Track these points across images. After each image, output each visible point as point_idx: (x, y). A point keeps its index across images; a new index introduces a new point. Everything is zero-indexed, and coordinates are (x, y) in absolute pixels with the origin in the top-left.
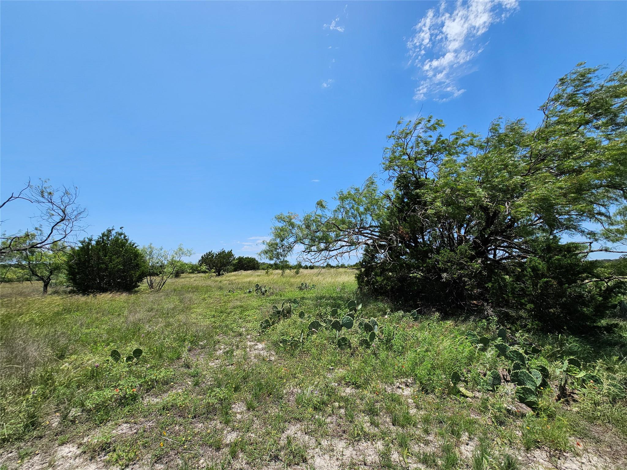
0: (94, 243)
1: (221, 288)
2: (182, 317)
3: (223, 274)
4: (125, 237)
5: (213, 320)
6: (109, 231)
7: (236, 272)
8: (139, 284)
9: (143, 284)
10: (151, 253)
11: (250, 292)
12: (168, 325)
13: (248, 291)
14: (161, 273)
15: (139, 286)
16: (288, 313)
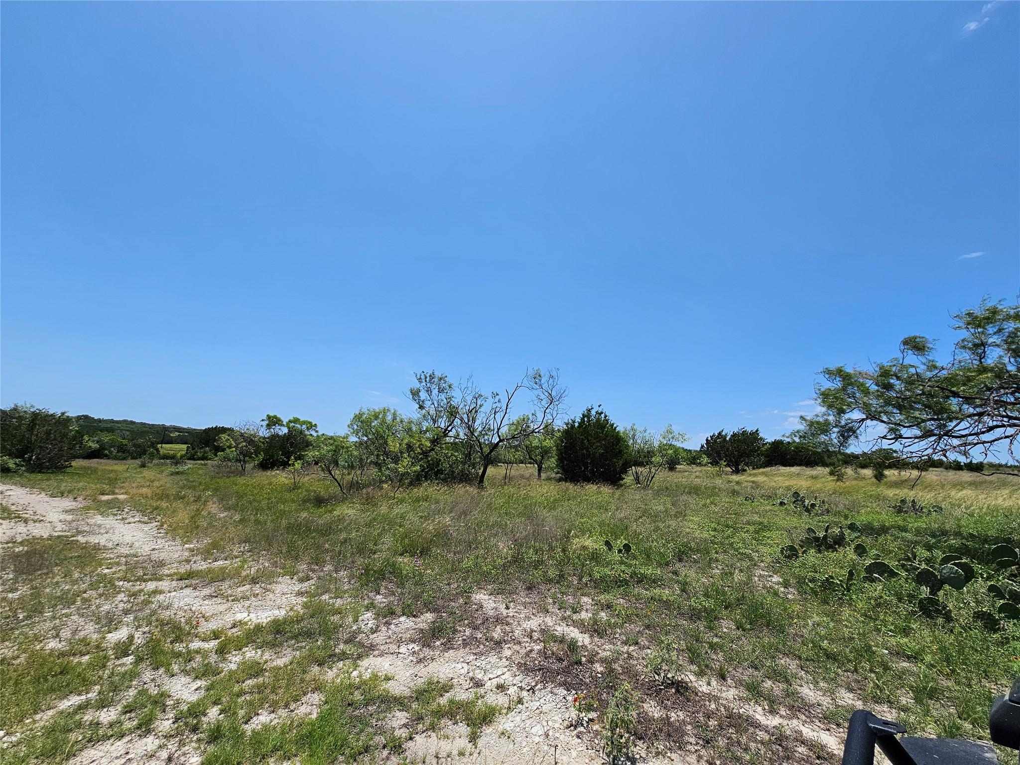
0: (577, 425)
1: (734, 493)
2: (673, 523)
3: (745, 470)
4: (606, 416)
5: (712, 533)
6: (589, 411)
7: (768, 469)
8: (624, 476)
9: (628, 476)
10: (634, 435)
11: (782, 504)
12: (657, 529)
13: (779, 502)
14: (648, 464)
15: (624, 479)
16: (836, 543)
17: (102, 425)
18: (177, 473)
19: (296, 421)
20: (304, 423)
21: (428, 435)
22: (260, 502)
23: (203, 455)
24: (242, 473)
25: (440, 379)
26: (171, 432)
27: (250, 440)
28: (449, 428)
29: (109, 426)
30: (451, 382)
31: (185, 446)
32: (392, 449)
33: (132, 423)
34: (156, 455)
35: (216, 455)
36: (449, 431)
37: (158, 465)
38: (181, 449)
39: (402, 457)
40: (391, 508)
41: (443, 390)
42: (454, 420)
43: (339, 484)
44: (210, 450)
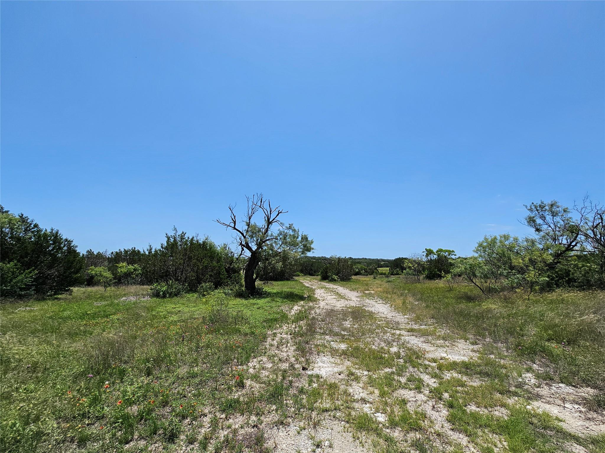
17: (357, 261)
18: (389, 281)
19: (441, 250)
20: (446, 251)
21: (550, 251)
22: (433, 297)
23: (397, 272)
24: (419, 281)
25: (552, 205)
26: (381, 262)
27: (419, 263)
28: (573, 244)
29: (358, 261)
30: (565, 206)
31: (388, 268)
32: (516, 264)
33: (366, 259)
34: (378, 273)
35: (402, 272)
36: (574, 246)
37: (380, 277)
38: (386, 270)
39: (528, 270)
40: (527, 307)
41: (557, 214)
42: (576, 237)
43: (480, 288)
44: (400, 270)
